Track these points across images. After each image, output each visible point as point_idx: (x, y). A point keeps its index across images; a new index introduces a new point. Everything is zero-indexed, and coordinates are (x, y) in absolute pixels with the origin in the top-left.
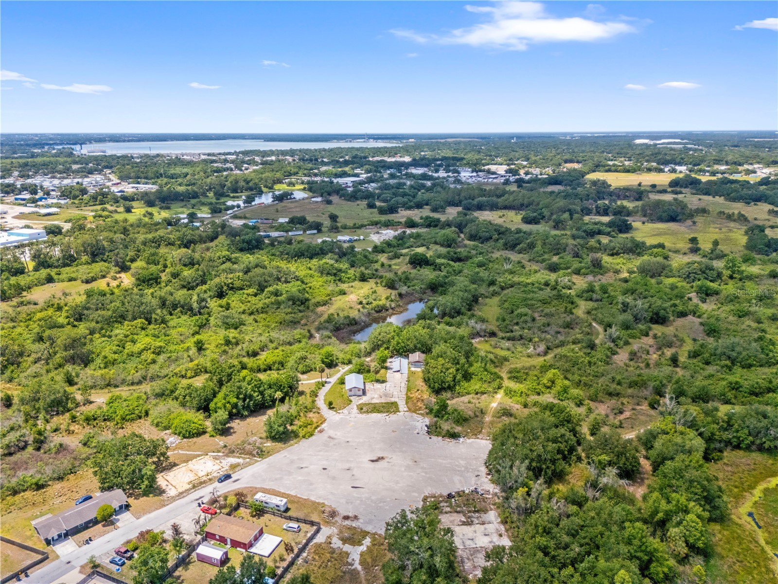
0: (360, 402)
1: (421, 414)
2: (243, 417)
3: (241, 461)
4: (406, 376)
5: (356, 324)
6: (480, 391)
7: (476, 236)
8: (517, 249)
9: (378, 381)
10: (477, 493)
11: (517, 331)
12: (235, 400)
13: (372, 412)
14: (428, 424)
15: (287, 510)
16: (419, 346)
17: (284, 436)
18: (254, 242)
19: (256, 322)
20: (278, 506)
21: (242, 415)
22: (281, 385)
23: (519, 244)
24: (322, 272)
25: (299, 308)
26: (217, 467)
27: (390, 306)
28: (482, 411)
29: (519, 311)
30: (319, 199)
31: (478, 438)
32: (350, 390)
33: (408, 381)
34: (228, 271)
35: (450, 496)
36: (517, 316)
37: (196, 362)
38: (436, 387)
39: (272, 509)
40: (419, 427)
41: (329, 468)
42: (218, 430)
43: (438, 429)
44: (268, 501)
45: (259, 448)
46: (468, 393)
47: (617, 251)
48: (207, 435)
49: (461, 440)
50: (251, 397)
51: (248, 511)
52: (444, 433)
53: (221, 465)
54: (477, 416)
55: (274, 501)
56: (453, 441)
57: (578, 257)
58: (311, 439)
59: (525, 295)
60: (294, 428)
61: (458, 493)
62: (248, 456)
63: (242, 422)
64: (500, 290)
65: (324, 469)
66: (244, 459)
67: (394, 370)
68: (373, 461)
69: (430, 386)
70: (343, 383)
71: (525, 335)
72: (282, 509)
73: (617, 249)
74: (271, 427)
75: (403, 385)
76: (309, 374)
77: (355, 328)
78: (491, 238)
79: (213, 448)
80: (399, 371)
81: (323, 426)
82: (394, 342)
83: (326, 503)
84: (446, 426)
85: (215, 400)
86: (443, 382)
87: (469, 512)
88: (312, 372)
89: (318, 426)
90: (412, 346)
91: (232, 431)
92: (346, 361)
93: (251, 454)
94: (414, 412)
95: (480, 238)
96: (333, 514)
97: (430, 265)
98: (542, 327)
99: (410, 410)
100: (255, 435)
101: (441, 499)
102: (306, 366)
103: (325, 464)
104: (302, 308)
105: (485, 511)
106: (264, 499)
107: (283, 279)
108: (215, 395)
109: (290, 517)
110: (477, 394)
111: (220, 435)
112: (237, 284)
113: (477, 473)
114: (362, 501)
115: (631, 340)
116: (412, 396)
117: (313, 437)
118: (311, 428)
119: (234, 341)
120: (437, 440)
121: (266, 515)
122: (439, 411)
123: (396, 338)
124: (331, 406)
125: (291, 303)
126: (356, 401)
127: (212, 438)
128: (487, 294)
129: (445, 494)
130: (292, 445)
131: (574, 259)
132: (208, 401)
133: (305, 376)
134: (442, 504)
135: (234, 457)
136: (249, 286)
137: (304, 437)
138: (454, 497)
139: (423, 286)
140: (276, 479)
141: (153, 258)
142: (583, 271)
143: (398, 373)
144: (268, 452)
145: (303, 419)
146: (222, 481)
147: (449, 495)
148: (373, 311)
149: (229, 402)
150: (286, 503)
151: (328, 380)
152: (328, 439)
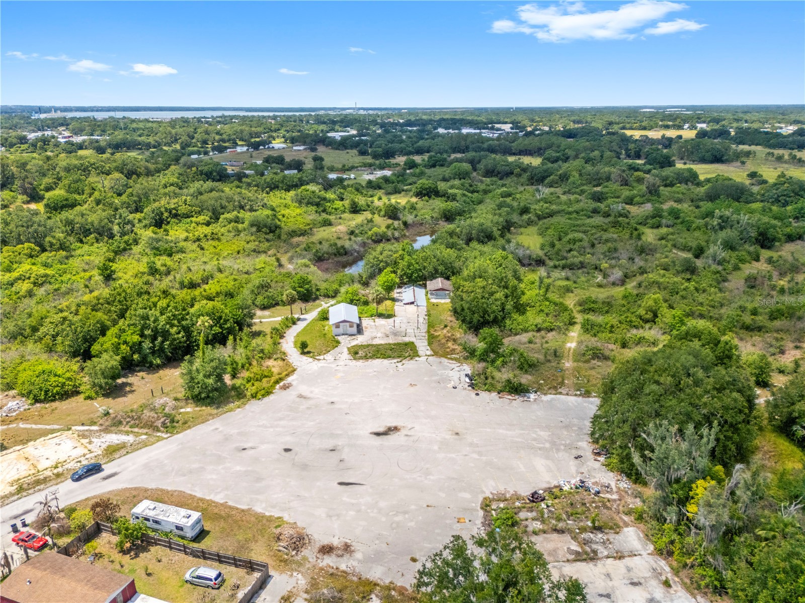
0: (354, 343)
1: (455, 359)
2: (152, 368)
3: (130, 439)
4: (423, 310)
5: (346, 253)
6: (545, 325)
7: (493, 171)
8: (546, 181)
9: (381, 316)
10: (588, 490)
11: (575, 258)
12: (136, 338)
13: (374, 357)
14: (469, 372)
15: (201, 535)
16: (441, 268)
17: (216, 394)
18: (215, 174)
19: (202, 249)
20: (179, 528)
21: (151, 363)
22: (220, 318)
23: (547, 177)
24: (300, 201)
25: (267, 236)
26: (81, 451)
27: (393, 234)
28: (555, 352)
29: (571, 236)
30: (302, 148)
31: (561, 393)
32: (337, 325)
33: (429, 315)
34: (172, 194)
35: (535, 498)
36: (569, 242)
37: (96, 293)
38: (475, 320)
39: (166, 534)
40: (456, 378)
41: (295, 449)
42: (101, 387)
43: (490, 380)
44: (160, 517)
45: (167, 416)
46: (526, 330)
47: (671, 182)
48: (82, 396)
49: (532, 396)
50: (165, 334)
51: (115, 539)
52: (499, 386)
53: (90, 447)
54: (549, 361)
55: (171, 519)
56: (518, 400)
57: (627, 185)
58: (266, 399)
59: (572, 222)
60: (238, 382)
61: (549, 490)
62: (145, 431)
63: (150, 376)
64: (536, 219)
65: (287, 450)
66: (137, 435)
67: (404, 302)
68: (378, 434)
69: (463, 321)
70: (327, 319)
71: (587, 261)
72: (190, 534)
73: (670, 179)
74: (192, 379)
75: (421, 320)
76: (273, 309)
77: (344, 259)
78: (512, 173)
79: (83, 418)
80: (413, 303)
81: (289, 379)
82: (403, 264)
83: (286, 518)
84: (504, 375)
85: (101, 339)
86: (485, 312)
87: (583, 530)
88: (278, 307)
89: (281, 379)
90: (430, 268)
91: (128, 389)
92: (331, 293)
93: (151, 426)
94: (442, 356)
95: (499, 173)
96: (299, 541)
97: (441, 197)
98: (607, 254)
99: (435, 354)
100: (167, 395)
101: (517, 504)
102: (268, 297)
103: (288, 440)
104: (270, 236)
105: (616, 528)
106: (151, 514)
107: (248, 207)
108: (103, 331)
109: (203, 552)
110: (539, 330)
111: (104, 395)
112: (183, 209)
113: (575, 453)
114: (359, 511)
115: (741, 265)
116: (436, 334)
117: (272, 397)
118: (268, 382)
119: (163, 269)
120: (489, 398)
121: (153, 549)
122: (486, 353)
123: (407, 258)
124: (304, 348)
125: (254, 229)
126: (346, 342)
127: (89, 402)
128: (520, 223)
129: (526, 492)
130: (231, 410)
131: (622, 187)
132: (90, 340)
133: (266, 313)
134: (523, 515)
135: (120, 432)
136: (199, 213)
137: (254, 396)
138: (543, 499)
139: (435, 215)
140: (191, 472)
141: (76, 185)
142: (637, 199)
143: (412, 306)
144: (185, 423)
145: (255, 369)
146: (79, 479)
147: (533, 495)
148: (370, 241)
149: (125, 342)
150: (198, 521)
151: (302, 317)
152: (298, 399)
